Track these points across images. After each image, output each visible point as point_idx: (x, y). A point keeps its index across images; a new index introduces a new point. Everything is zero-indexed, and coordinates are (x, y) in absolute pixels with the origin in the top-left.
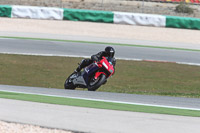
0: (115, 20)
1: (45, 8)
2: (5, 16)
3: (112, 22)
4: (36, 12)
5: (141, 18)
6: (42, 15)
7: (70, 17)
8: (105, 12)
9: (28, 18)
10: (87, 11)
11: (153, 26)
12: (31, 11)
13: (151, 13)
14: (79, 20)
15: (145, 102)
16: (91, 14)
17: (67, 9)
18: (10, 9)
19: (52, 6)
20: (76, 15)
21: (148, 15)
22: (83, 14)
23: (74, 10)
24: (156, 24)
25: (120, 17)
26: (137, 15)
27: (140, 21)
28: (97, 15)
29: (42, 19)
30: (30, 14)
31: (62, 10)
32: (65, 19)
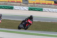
0: (43, 10)
1: (23, 7)
2: (12, 9)
3: (42, 11)
4: (21, 8)
5: (51, 10)
6: (22, 9)
7: (30, 10)
8: (40, 8)
9: (18, 10)
10: (35, 8)
11: (54, 12)
12: (19, 8)
13: (53, 8)
14: (33, 10)
15: (52, 34)
16: (36, 9)
17: (30, 7)
18: (13, 7)
19: (25, 6)
20: (32, 9)
21: (53, 9)
22: (34, 9)
23: (32, 8)
24: (55, 12)
25: (45, 9)
26: (49, 9)
27: (50, 11)
28: (38, 9)
29: (22, 10)
30: (19, 9)
31: (28, 8)
32: (29, 10)
